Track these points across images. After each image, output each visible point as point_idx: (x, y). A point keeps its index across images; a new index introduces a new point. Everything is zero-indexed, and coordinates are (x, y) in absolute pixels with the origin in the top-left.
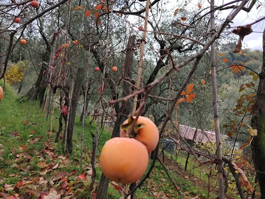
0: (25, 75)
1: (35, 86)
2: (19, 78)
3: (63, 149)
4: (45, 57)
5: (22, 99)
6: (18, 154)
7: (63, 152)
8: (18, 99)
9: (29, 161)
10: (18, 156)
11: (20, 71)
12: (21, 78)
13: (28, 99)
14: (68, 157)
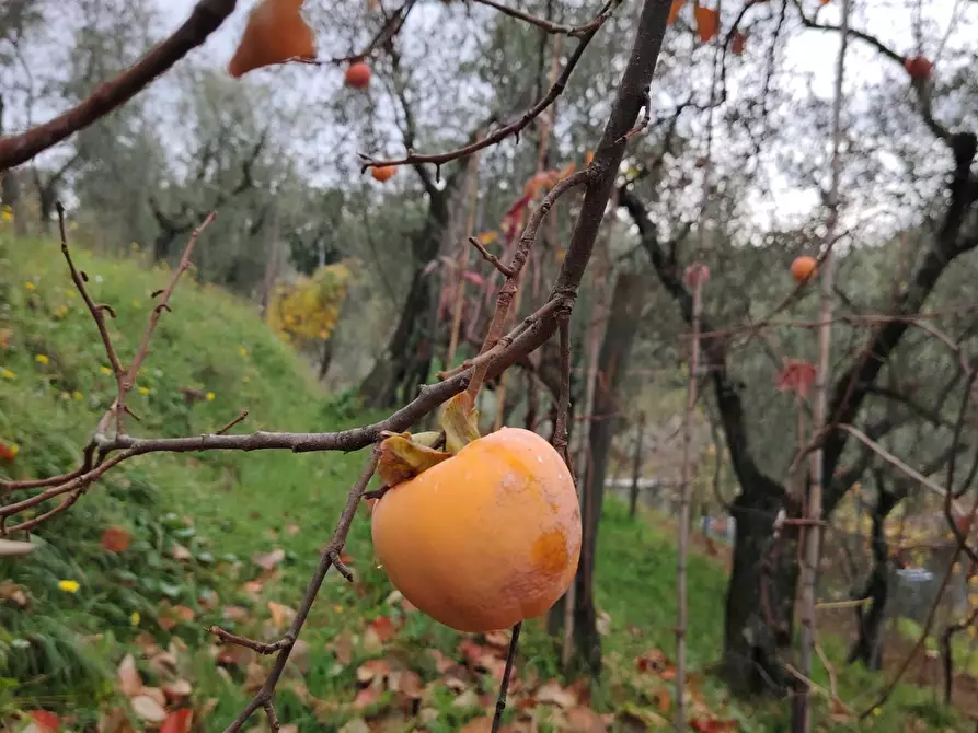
0: (342, 316)
1: (388, 356)
2: (323, 327)
3: (558, 650)
4: (426, 244)
5: (345, 406)
6: (361, 663)
7: (559, 665)
8: (331, 406)
9: (414, 707)
10: (364, 674)
11: (324, 301)
12: (330, 325)
13: (366, 405)
14: (584, 697)
